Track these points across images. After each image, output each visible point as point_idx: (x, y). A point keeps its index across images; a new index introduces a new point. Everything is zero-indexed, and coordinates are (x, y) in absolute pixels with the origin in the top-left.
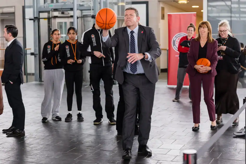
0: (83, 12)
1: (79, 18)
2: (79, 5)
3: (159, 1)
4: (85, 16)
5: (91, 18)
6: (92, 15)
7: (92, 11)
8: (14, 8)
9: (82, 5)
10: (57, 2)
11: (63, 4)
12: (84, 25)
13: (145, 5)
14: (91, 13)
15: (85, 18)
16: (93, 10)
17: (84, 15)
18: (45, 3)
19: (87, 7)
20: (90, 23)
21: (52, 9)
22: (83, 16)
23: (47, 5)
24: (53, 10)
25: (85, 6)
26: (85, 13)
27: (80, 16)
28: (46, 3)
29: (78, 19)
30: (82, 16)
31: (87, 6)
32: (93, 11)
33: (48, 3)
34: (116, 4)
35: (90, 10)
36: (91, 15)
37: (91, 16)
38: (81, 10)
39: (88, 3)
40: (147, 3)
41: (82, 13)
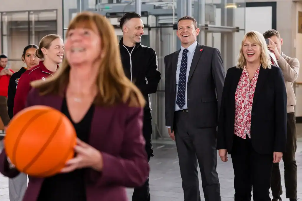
0: (159, 19)
1: (152, 29)
2: (153, 7)
3: (295, 2)
4: (162, 26)
5: (172, 28)
6: (174, 24)
7: (174, 17)
8: (55, 12)
9: (159, 7)
10: (118, 1)
11: (126, 4)
12: (161, 40)
13: (270, 9)
14: (173, 20)
15: (163, 29)
16: (176, 15)
17: (161, 24)
18: (97, 3)
19: (166, 10)
20: (171, 36)
21: (107, 13)
22: (160, 26)
23: (101, 7)
24: (108, 15)
25: (164, 8)
26: (163, 20)
27: (155, 26)
28: (99, 4)
29: (151, 32)
30: (158, 25)
31: (167, 8)
32: (176, 17)
33: (103, 3)
34: (218, 6)
35: (172, 15)
36: (172, 23)
37: (172, 26)
38: (157, 16)
39: (167, 4)
40: (274, 5)
41: (157, 20)
